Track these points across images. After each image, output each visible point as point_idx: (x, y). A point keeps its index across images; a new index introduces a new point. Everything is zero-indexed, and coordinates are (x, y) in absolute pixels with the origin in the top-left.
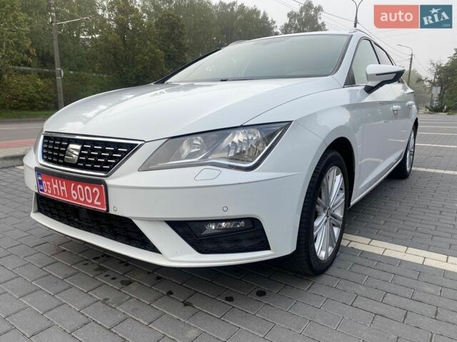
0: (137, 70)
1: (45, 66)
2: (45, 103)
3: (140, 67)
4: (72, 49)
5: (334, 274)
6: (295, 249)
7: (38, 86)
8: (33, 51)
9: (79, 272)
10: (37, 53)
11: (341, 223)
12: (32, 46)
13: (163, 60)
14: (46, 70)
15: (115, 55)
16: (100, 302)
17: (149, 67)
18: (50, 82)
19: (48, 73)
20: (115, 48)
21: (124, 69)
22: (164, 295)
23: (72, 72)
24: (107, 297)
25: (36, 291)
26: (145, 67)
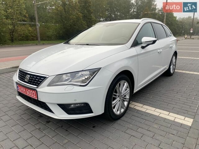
0: (70, 22)
1: (32, 21)
2: (33, 37)
3: (72, 21)
4: (43, 14)
5: (123, 120)
6: (104, 112)
7: (29, 30)
8: (27, 15)
9: (33, 117)
10: (29, 16)
11: (128, 100)
12: (26, 13)
13: (82, 18)
14: (33, 23)
15: (61, 16)
16: (37, 129)
17: (76, 21)
18: (35, 29)
19: (33, 24)
20: (61, 13)
21: (65, 22)
22: (60, 127)
23: (43, 24)
24: (40, 127)
25: (17, 124)
26: (74, 21)
